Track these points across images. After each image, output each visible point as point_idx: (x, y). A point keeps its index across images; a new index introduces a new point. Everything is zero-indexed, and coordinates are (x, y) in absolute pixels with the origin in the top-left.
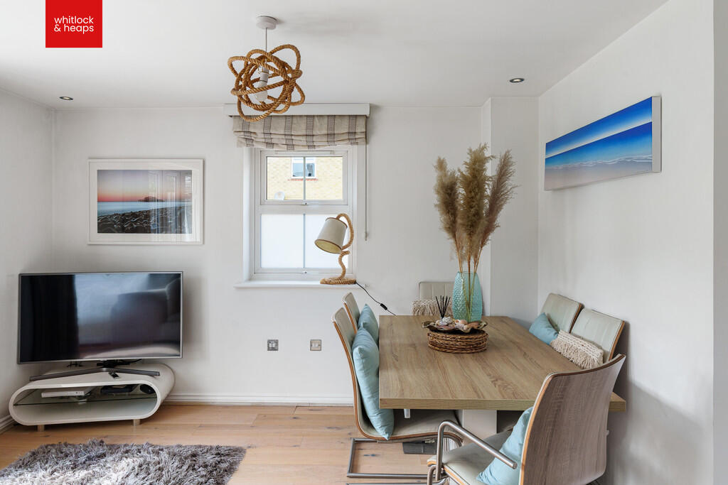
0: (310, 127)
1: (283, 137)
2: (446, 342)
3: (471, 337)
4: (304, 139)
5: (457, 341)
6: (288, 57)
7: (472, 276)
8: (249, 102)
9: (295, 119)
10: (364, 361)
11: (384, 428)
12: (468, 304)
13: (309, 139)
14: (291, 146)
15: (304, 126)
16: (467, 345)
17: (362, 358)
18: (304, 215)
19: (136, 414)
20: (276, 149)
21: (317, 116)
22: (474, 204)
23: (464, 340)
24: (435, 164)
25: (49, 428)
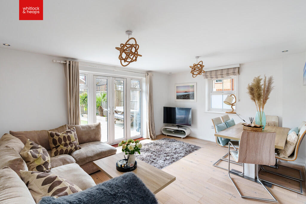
0: (222, 72)
1: (215, 76)
4: (220, 75)
6: (201, 63)
8: (194, 74)
9: (218, 71)
11: (222, 144)
13: (222, 75)
15: (220, 72)
18: (223, 95)
19: (182, 136)
20: (213, 78)
21: (224, 69)
25: (168, 135)
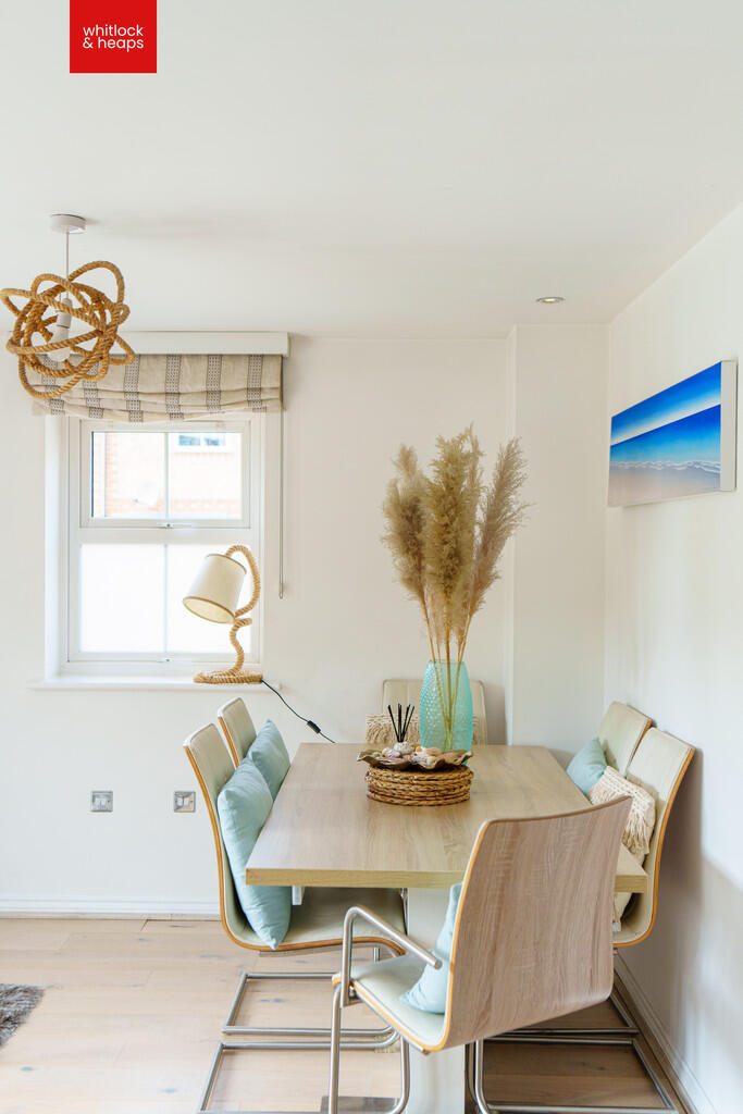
0: (174, 377)
1: (122, 396)
2: (393, 786)
3: (438, 776)
5: (412, 784)
7: (454, 668)
8: (37, 364)
9: (144, 362)
10: (235, 812)
11: (269, 929)
12: (449, 720)
13: (172, 400)
14: (136, 414)
16: (429, 791)
17: (232, 808)
18: (166, 546)
21: (187, 356)
22: (450, 536)
23: (423, 783)
24: (396, 458)
